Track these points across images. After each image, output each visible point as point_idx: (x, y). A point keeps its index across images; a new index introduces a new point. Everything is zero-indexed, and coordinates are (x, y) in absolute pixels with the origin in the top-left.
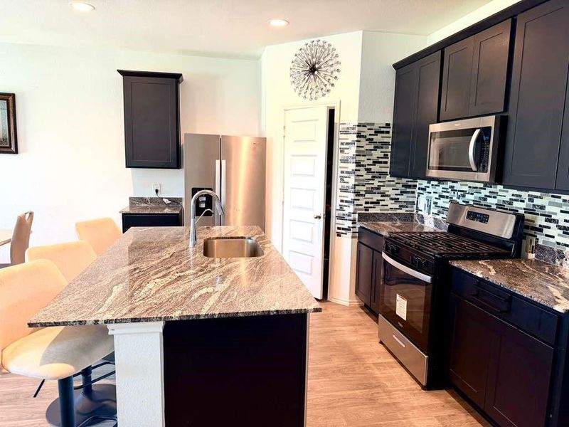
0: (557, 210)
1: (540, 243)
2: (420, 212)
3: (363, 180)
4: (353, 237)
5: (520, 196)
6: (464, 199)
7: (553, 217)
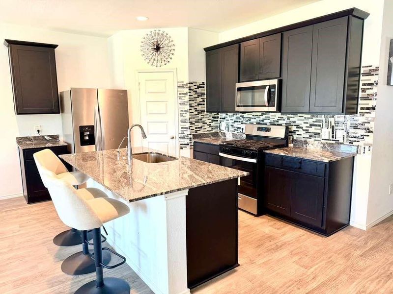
0: (302, 122)
1: (295, 138)
2: (222, 131)
3: (193, 115)
4: (190, 149)
5: (283, 118)
6: (250, 122)
7: (300, 126)
